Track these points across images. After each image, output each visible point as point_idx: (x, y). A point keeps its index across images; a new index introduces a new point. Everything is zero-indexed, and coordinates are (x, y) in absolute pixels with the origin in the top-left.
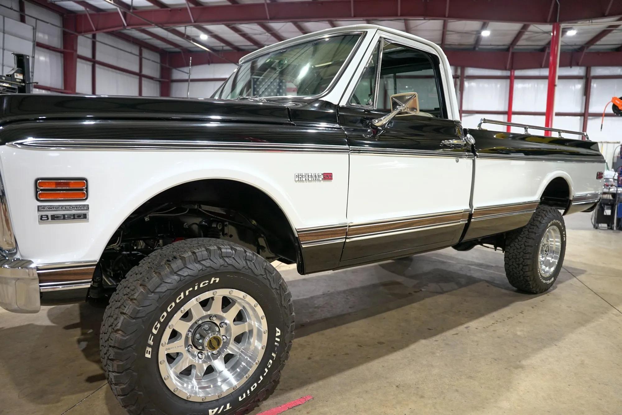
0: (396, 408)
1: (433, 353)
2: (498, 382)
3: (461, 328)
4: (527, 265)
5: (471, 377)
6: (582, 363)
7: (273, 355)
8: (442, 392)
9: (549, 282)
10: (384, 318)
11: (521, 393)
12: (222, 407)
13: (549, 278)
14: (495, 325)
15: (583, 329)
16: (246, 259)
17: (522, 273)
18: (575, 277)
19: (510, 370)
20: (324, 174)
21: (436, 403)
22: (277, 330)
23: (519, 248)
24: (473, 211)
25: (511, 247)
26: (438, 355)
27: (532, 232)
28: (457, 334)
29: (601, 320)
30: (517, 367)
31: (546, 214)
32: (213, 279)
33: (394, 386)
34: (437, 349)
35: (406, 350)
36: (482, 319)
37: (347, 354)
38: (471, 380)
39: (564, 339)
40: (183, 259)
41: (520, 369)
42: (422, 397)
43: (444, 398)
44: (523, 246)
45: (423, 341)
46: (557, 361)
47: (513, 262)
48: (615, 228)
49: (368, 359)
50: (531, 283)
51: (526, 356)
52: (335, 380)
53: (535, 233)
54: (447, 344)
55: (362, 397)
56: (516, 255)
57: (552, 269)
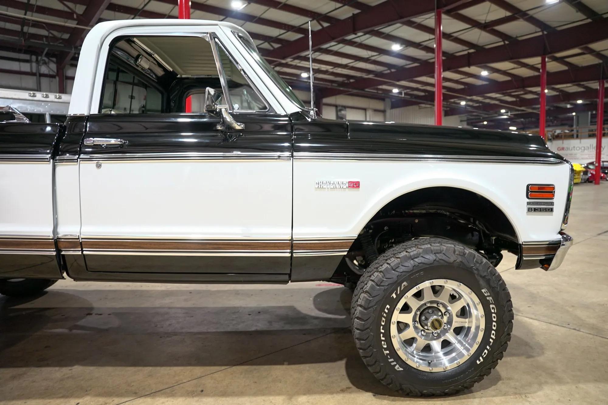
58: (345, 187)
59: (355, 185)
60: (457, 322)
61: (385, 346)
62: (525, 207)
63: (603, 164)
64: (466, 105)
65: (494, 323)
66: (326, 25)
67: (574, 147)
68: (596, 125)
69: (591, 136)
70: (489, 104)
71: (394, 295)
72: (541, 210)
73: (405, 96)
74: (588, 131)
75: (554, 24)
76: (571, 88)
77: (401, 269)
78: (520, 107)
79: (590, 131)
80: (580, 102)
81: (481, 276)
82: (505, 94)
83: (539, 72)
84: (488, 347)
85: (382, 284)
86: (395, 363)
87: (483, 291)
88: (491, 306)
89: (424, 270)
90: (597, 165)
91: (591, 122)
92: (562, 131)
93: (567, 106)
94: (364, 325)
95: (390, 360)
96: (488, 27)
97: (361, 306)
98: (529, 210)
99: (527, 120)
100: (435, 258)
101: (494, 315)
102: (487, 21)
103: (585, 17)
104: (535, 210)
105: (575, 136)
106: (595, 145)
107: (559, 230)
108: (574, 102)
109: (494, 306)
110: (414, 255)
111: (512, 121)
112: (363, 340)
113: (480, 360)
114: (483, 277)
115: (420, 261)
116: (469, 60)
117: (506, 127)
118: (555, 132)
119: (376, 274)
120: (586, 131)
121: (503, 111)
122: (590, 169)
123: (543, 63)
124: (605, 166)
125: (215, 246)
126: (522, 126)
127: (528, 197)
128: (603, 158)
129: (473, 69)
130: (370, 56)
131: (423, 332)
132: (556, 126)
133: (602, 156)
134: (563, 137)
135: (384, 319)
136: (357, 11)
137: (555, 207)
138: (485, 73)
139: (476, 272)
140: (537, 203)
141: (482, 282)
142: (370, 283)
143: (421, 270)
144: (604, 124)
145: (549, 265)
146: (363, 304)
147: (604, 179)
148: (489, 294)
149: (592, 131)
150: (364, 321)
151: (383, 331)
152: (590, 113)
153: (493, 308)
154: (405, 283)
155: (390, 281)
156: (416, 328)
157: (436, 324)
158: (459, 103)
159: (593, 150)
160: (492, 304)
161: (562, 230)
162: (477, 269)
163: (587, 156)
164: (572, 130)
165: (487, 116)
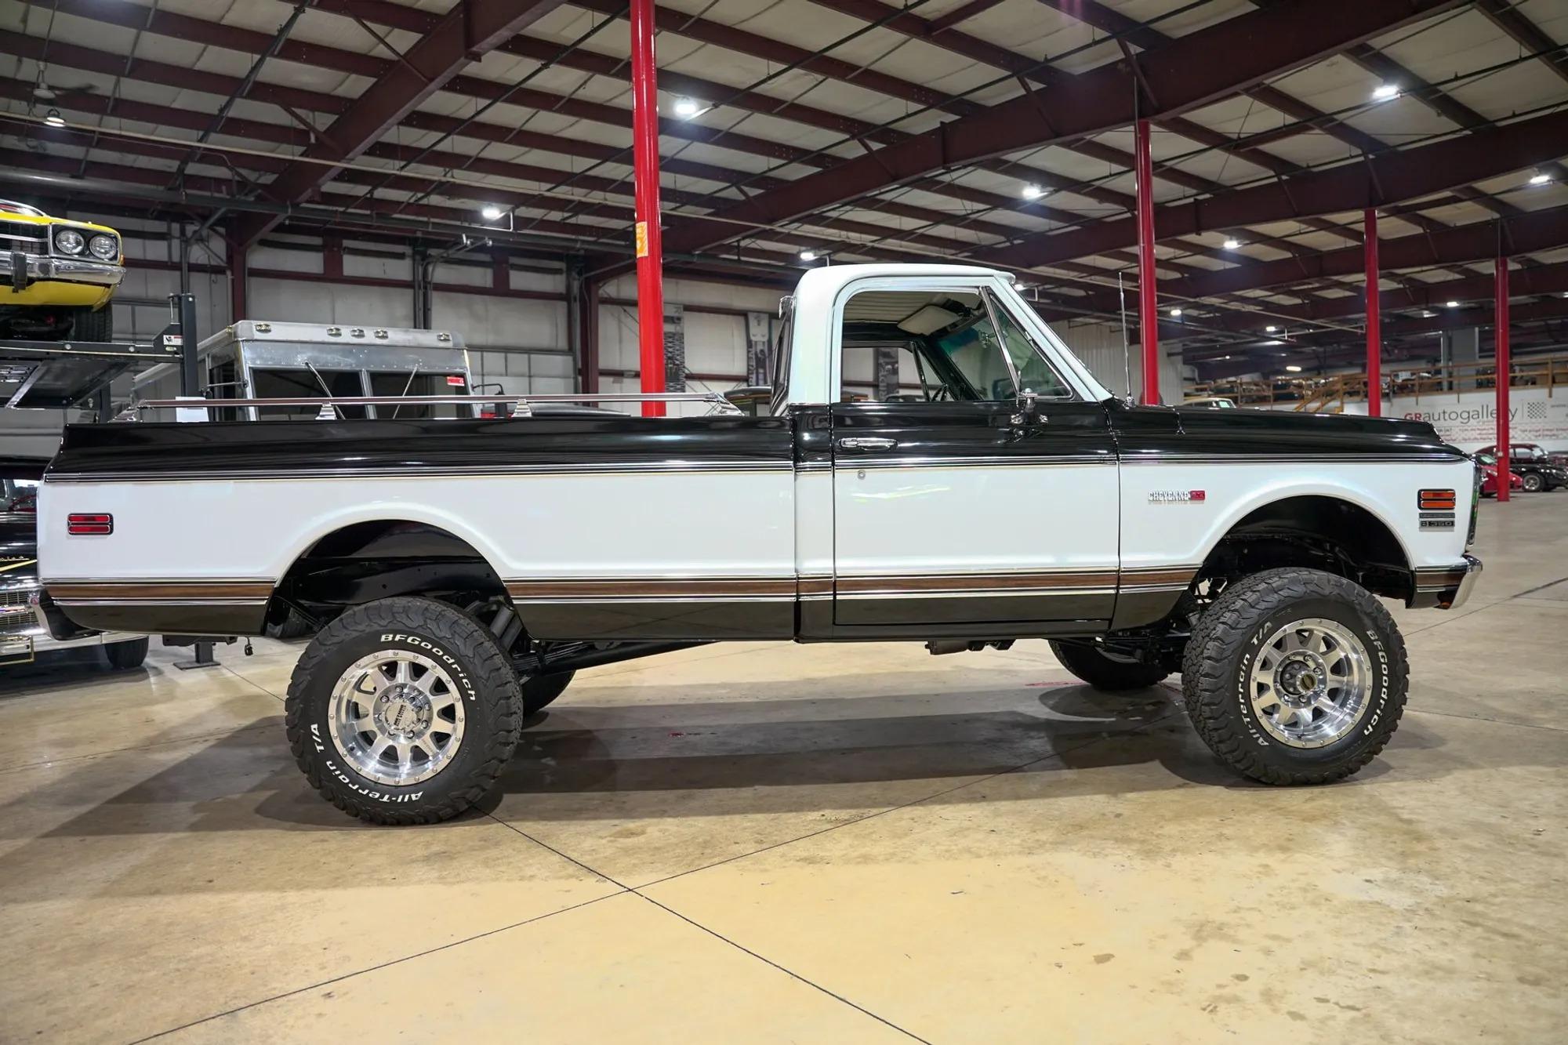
58: (1187, 499)
59: (1198, 496)
60: (1332, 681)
61: (1245, 712)
62: (1417, 521)
63: (1515, 453)
64: (1183, 316)
65: (1385, 678)
66: (876, 146)
67: (1444, 412)
68: (1493, 356)
69: (1481, 386)
70: (1238, 312)
71: (1255, 641)
72: (1438, 524)
73: (1042, 301)
74: (1474, 373)
75: (1392, 141)
76: (1434, 275)
77: (1263, 605)
78: (1312, 319)
79: (1478, 373)
80: (1452, 304)
81: (1365, 613)
82: (1275, 290)
83: (1361, 240)
84: (1378, 711)
85: (1239, 626)
86: (1258, 735)
87: (1369, 633)
88: (1380, 654)
89: (1291, 606)
90: (1500, 454)
91: (1481, 350)
92: (1413, 374)
93: (1422, 314)
94: (1216, 683)
95: (1252, 731)
96: (1244, 146)
97: (1209, 658)
98: (1423, 524)
99: (1329, 349)
100: (1305, 589)
101: (1384, 666)
102: (1242, 136)
103: (1457, 126)
104: (1431, 524)
105: (1445, 385)
106: (1493, 406)
107: (1463, 551)
108: (1441, 305)
109: (1384, 654)
110: (1278, 586)
111: (1293, 351)
112: (1215, 704)
113: (1368, 730)
114: (1368, 615)
115: (1286, 595)
116: (1198, 217)
117: (1277, 367)
118: (1397, 376)
119: (1228, 614)
120: (1469, 373)
121: (1271, 329)
122: (1485, 464)
123: (1370, 221)
124: (1518, 456)
125: (1019, 582)
126: (1314, 363)
127: (1420, 508)
128: (1513, 437)
129: (1207, 238)
130: (969, 212)
131: (1286, 698)
132: (1399, 360)
133: (1512, 433)
134: (1416, 388)
135: (1242, 673)
136: (950, 118)
137: (1456, 520)
138: (1231, 245)
139: (1358, 607)
140: (1433, 515)
141: (1367, 621)
142: (1221, 626)
143: (1288, 606)
144: (1512, 355)
145: (1451, 602)
146: (1213, 654)
147: (1519, 487)
148: (1377, 637)
149: (1485, 373)
150: (1216, 678)
151: (1241, 690)
152: (1477, 329)
153: (1383, 657)
154: (1268, 624)
155: (1249, 622)
156: (1278, 691)
157: (1308, 682)
158: (1167, 313)
159: (1490, 418)
160: (1381, 651)
161: (1466, 552)
162: (1360, 604)
163: (1475, 434)
164: (1438, 372)
165: (1232, 341)
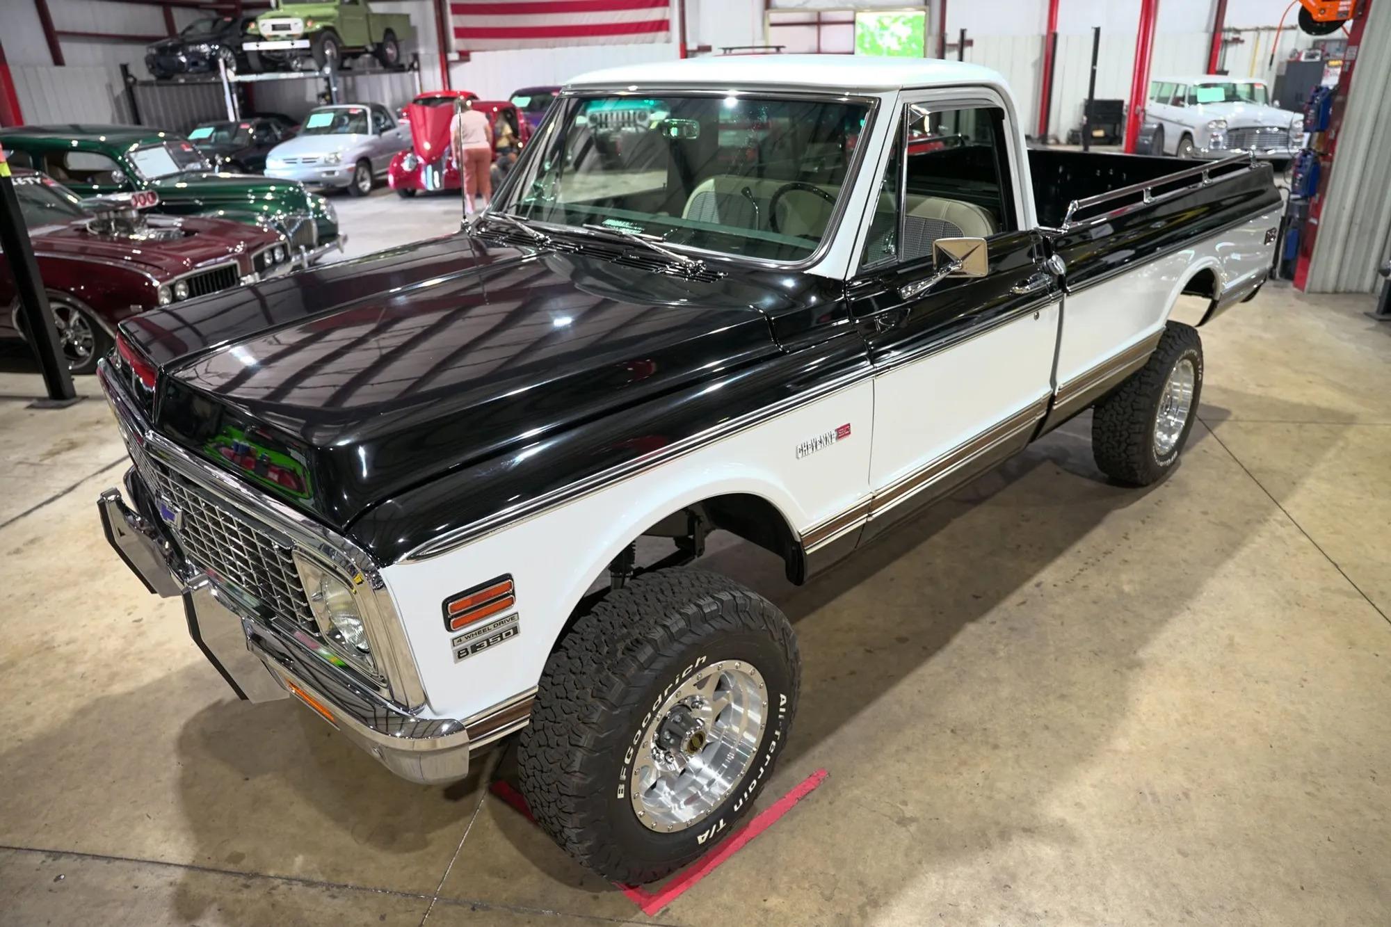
0: (961, 774)
1: (993, 652)
2: (1106, 701)
3: (1029, 587)
4: (1135, 444)
5: (1063, 697)
6: (1231, 645)
7: (777, 733)
8: (1024, 732)
9: (1169, 461)
10: (892, 579)
11: (1144, 718)
12: (714, 827)
13: (1169, 455)
14: (1085, 572)
15: (1230, 566)
16: (737, 612)
17: (1123, 455)
18: (1210, 431)
19: (1121, 673)
20: (837, 430)
21: (1018, 756)
22: (782, 696)
23: (1122, 412)
24: (1057, 391)
25: (1106, 411)
26: (1002, 654)
27: (1147, 383)
28: (1024, 603)
29: (1258, 539)
30: (1130, 668)
31: (1173, 345)
32: (699, 660)
33: (949, 732)
34: (998, 642)
35: (949, 649)
36: (1060, 561)
37: (852, 673)
38: (1065, 703)
39: (1202, 593)
40: (652, 642)
41: (1137, 670)
42: (996, 747)
43: (1029, 745)
44: (1129, 410)
45: (971, 628)
46: (1193, 644)
47: (1108, 438)
48: (1278, 275)
49: (890, 679)
50: (1138, 472)
51: (1144, 640)
52: (850, 730)
53: (1152, 385)
54: (1012, 629)
55: (904, 761)
56: (1115, 426)
57: (1175, 437)
